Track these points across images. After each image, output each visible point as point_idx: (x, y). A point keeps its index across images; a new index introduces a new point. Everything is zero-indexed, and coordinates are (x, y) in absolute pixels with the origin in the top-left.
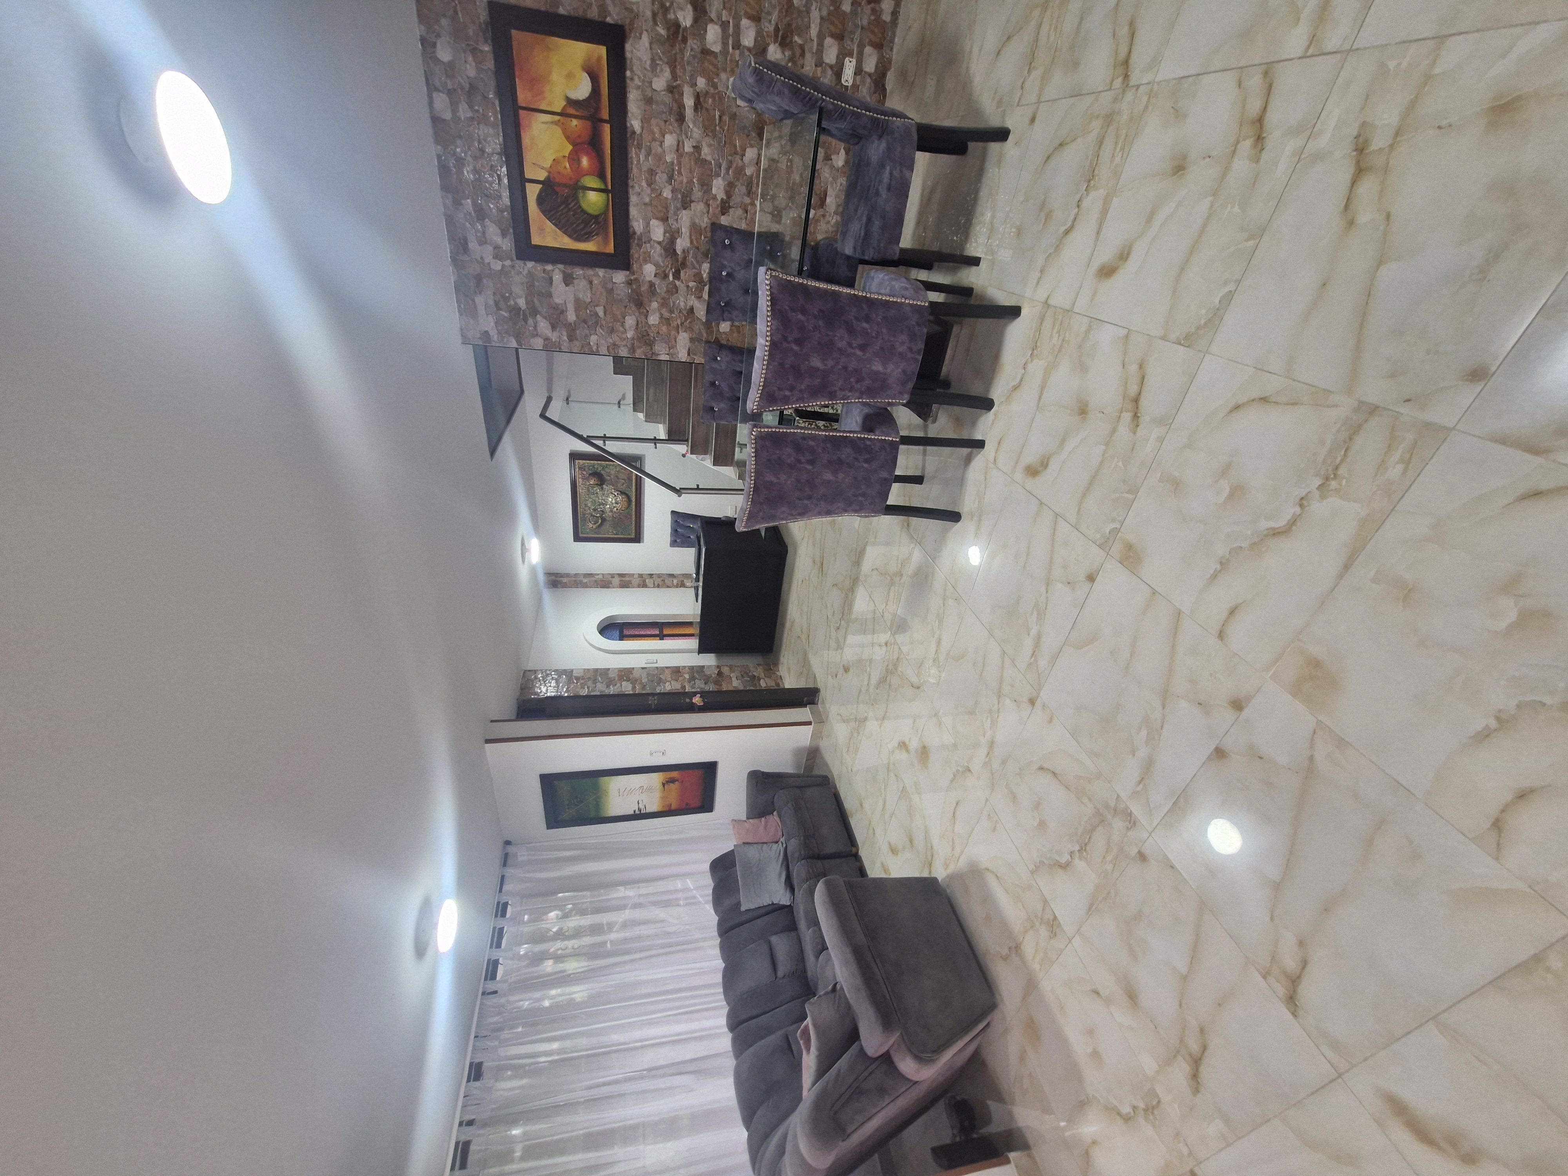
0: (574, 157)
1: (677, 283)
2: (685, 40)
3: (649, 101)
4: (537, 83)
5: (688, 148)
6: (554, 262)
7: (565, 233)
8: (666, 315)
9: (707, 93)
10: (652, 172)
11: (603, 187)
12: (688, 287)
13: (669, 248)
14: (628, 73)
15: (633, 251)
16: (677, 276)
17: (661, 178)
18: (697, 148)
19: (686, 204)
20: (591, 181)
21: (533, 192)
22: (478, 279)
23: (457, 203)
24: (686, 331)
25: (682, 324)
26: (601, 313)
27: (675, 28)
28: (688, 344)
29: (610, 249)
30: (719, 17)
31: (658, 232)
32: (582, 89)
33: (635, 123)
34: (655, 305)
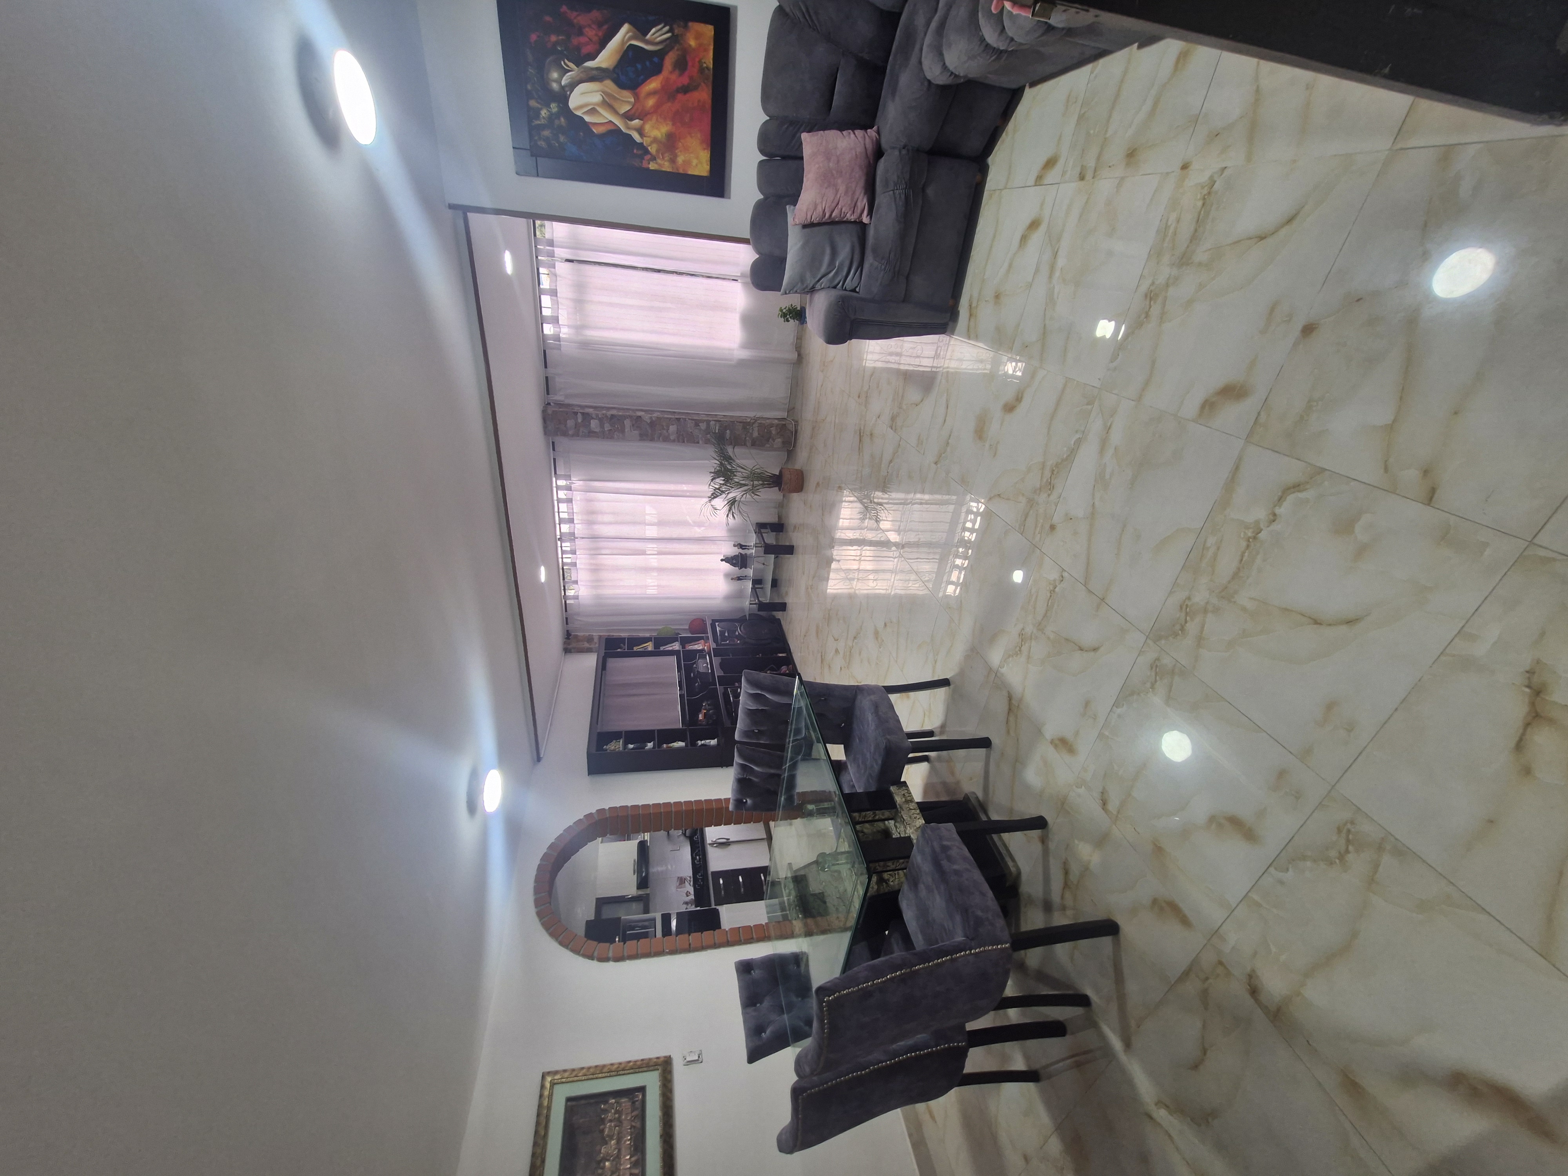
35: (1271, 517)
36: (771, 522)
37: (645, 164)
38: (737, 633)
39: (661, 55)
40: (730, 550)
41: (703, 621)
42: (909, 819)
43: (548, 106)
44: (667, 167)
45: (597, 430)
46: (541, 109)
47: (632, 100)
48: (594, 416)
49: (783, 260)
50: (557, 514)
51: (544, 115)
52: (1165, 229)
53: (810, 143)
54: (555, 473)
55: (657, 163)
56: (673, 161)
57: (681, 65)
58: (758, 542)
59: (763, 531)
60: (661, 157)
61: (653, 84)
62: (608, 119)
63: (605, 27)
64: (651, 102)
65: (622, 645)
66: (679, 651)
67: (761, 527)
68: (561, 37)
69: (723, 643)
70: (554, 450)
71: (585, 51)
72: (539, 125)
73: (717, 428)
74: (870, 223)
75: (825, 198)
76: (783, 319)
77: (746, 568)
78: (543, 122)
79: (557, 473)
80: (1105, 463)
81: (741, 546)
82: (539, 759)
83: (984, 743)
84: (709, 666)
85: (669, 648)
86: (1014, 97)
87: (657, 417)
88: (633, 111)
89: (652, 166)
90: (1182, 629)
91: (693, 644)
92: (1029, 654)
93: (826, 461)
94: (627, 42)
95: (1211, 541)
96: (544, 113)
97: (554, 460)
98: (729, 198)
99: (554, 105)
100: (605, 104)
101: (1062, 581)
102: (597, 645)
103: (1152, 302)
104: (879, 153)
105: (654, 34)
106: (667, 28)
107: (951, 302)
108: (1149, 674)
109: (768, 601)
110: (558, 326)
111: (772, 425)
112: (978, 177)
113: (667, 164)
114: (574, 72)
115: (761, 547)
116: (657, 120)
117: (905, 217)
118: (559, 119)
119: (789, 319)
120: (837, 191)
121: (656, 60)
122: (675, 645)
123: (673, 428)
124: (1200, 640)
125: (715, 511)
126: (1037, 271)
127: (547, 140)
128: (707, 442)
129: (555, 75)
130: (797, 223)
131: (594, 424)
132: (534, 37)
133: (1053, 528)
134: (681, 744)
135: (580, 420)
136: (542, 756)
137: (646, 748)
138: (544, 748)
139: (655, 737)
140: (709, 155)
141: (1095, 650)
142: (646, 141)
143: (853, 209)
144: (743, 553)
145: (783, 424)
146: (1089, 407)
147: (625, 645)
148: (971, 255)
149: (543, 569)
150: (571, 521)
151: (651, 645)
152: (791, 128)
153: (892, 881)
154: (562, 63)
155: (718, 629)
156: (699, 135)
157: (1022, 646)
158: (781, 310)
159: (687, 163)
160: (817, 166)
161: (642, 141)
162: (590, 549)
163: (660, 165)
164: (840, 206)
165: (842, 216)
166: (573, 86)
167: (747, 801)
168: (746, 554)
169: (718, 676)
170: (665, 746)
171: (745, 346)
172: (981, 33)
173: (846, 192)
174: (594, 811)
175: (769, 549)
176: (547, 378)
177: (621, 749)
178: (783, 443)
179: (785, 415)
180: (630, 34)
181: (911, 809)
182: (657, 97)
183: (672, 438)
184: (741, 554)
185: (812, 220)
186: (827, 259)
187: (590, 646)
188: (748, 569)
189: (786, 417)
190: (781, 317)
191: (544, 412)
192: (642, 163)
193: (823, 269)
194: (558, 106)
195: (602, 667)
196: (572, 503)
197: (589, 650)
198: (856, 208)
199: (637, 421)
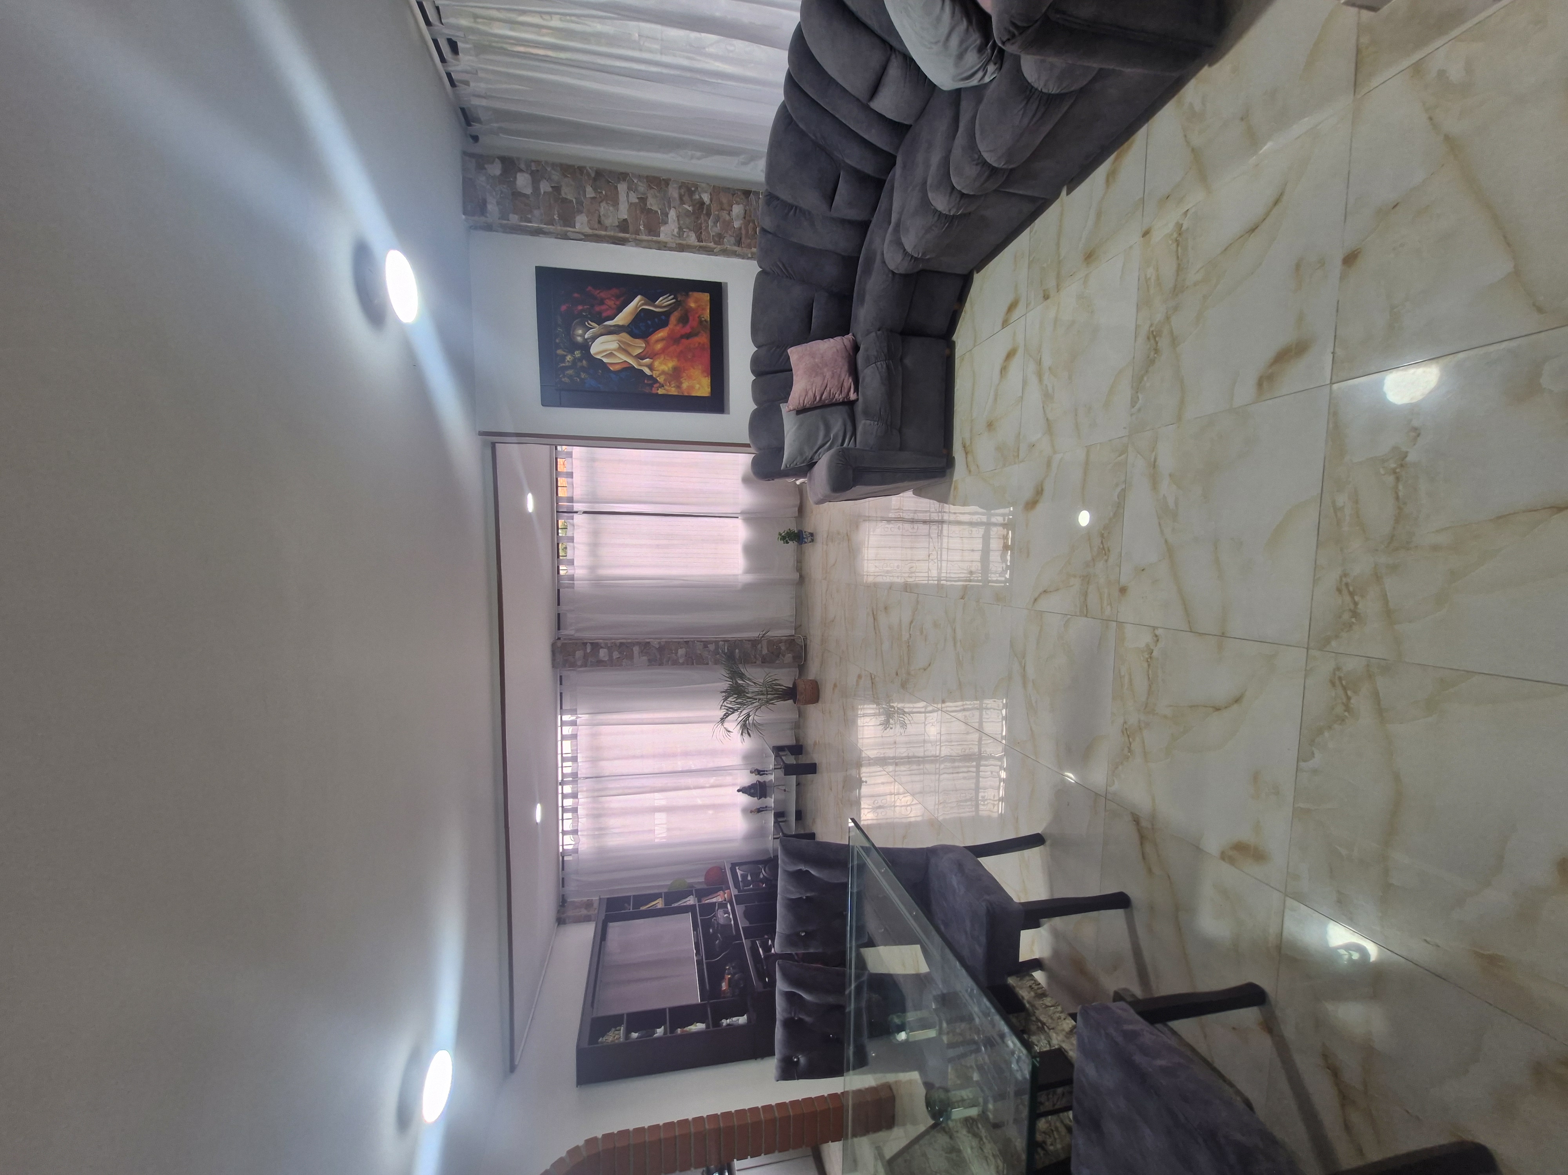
35: (1413, 434)
36: (788, 745)
37: (654, 391)
38: (762, 876)
39: (667, 314)
40: (746, 779)
41: (720, 870)
42: (1050, 1021)
43: (572, 353)
44: (673, 391)
45: (606, 659)
46: (566, 355)
47: (644, 345)
48: (603, 645)
49: (781, 449)
50: (560, 770)
51: (568, 359)
52: (1146, 282)
53: (795, 354)
54: (561, 708)
55: (665, 389)
56: (679, 387)
57: (684, 319)
58: (776, 763)
59: (781, 753)
60: (668, 384)
61: (662, 334)
62: (623, 360)
63: (622, 299)
64: (659, 346)
65: (626, 905)
66: (694, 906)
67: (778, 750)
68: (585, 307)
69: (745, 888)
70: (561, 684)
71: (604, 315)
72: (563, 367)
73: (726, 647)
74: (858, 399)
75: (814, 385)
76: (782, 541)
77: (765, 797)
78: (567, 364)
79: (563, 708)
80: (1164, 495)
81: (759, 772)
82: (512, 1068)
83: (1119, 901)
84: (731, 916)
85: (681, 903)
86: (966, 281)
87: (666, 642)
88: (645, 353)
89: (661, 391)
90: (1355, 614)
91: (710, 897)
92: (1144, 749)
93: (841, 658)
94: (639, 307)
95: (1342, 499)
96: (569, 358)
97: (561, 694)
98: (729, 413)
99: (577, 352)
100: (621, 349)
101: (1158, 640)
102: (596, 911)
103: (1157, 339)
104: (856, 348)
105: (661, 301)
106: (672, 296)
107: (945, 452)
108: (1333, 695)
109: (793, 833)
110: (573, 568)
111: (780, 641)
112: (947, 351)
113: (673, 389)
114: (596, 328)
115: (781, 768)
116: (665, 358)
117: (889, 380)
118: (582, 362)
119: (789, 541)
120: (824, 377)
121: (663, 317)
122: (690, 900)
123: (681, 652)
124: (1389, 615)
125: (728, 733)
126: (1025, 382)
127: (570, 377)
128: (716, 662)
129: (580, 332)
130: (792, 409)
131: (603, 654)
132: (564, 308)
133: (1123, 590)
134: (699, 1026)
135: (588, 650)
136: (516, 1063)
137: (655, 1035)
138: (520, 1053)
139: (666, 1021)
140: (709, 381)
141: (1237, 700)
142: (655, 374)
143: (840, 389)
144: (762, 781)
145: (792, 639)
146: (1123, 457)
147: (630, 905)
148: (955, 409)
149: (539, 807)
150: (574, 759)
151: (661, 902)
152: (778, 350)
153: (1052, 1145)
154: (586, 323)
155: (739, 873)
156: (700, 367)
157: (1130, 744)
158: (780, 534)
159: (691, 388)
160: (804, 364)
161: (651, 374)
162: (594, 790)
163: (667, 391)
164: (828, 389)
165: (831, 397)
166: (594, 338)
167: (798, 1059)
168: (765, 782)
169: (742, 928)
170: (679, 1031)
171: (747, 571)
172: (933, 207)
173: (833, 377)
174: (581, 1142)
175: (789, 770)
176: (559, 614)
177: (622, 1040)
178: (794, 658)
179: (793, 632)
180: (643, 302)
181: (1047, 1006)
182: (665, 342)
183: (681, 661)
184: (759, 782)
185: (805, 404)
186: (821, 434)
187: (589, 913)
188: (768, 798)
189: (794, 634)
190: (781, 540)
191: (553, 645)
192: (652, 390)
193: (820, 442)
194: (581, 353)
195: (602, 936)
196: (577, 739)
197: (587, 919)
198: (843, 388)
199: (645, 646)
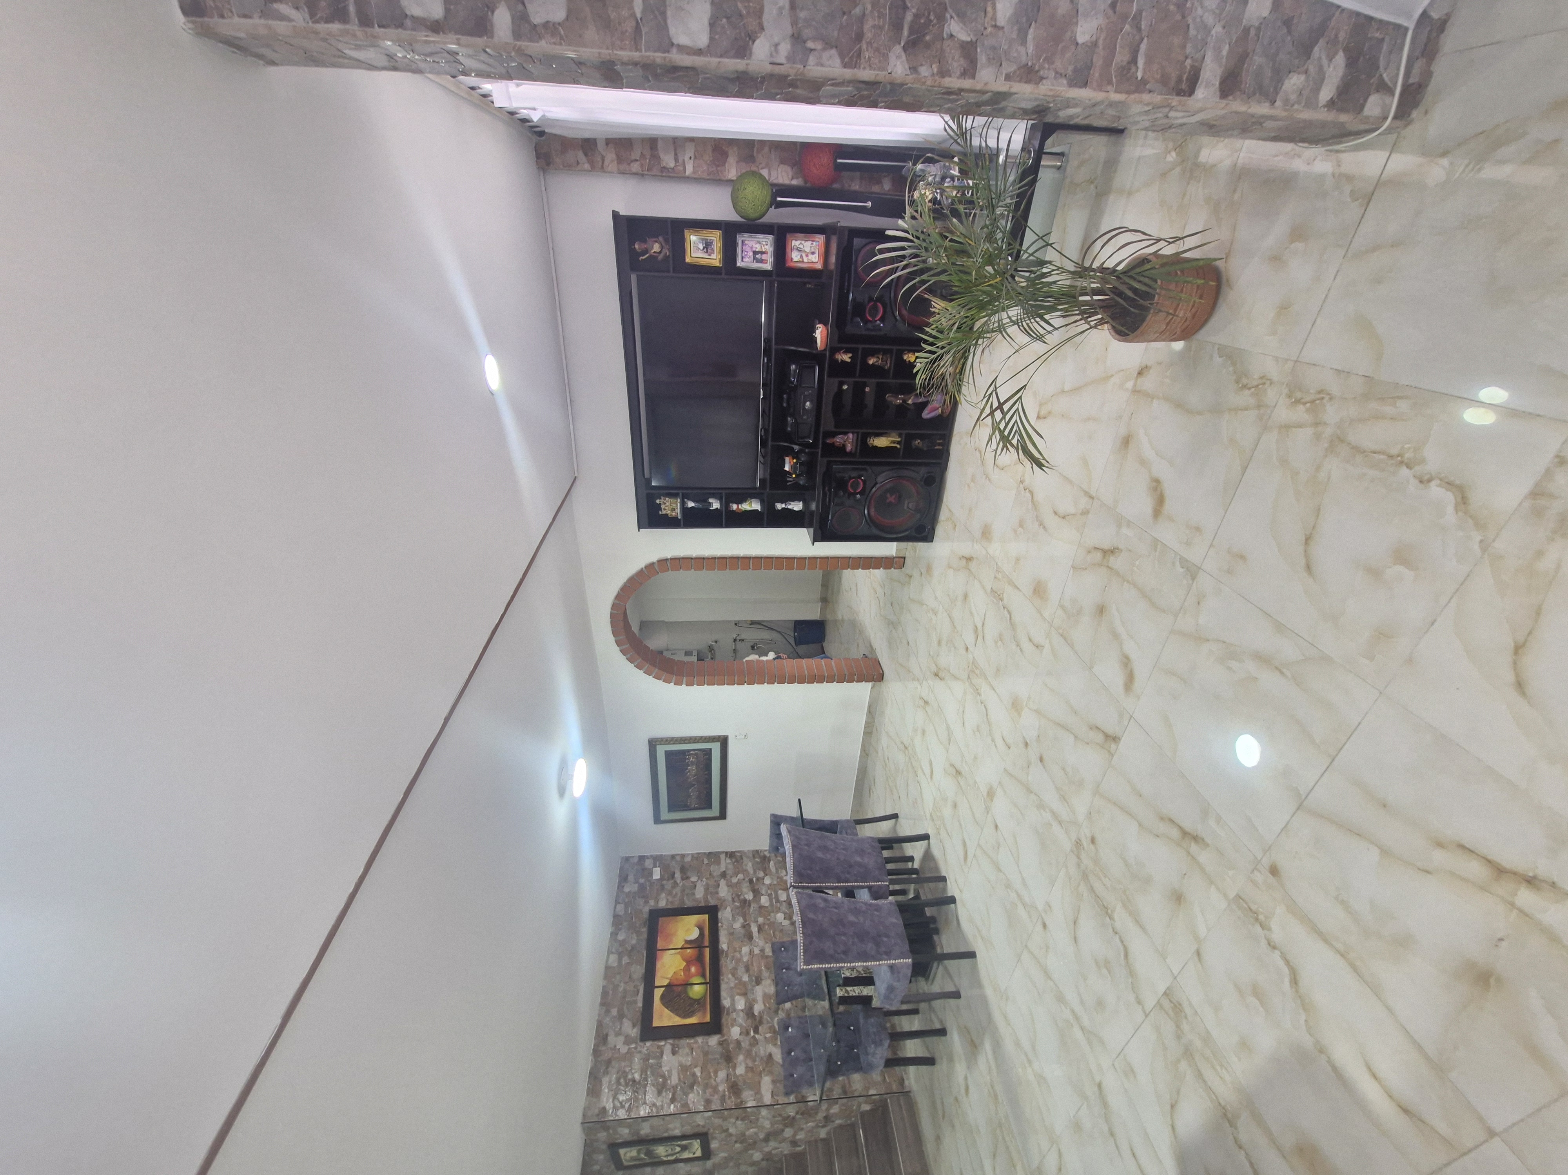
0: (687, 969)
1: (757, 1036)
2: (750, 906)
3: (732, 934)
4: (668, 937)
5: (756, 951)
6: (665, 1038)
7: (677, 1015)
8: (750, 1065)
9: (764, 924)
10: (735, 969)
11: (703, 981)
12: (766, 1038)
13: (749, 1012)
14: (720, 924)
15: (724, 1020)
16: (756, 1031)
17: (741, 970)
18: (762, 951)
19: (758, 981)
20: (697, 980)
21: (658, 993)
22: (609, 1062)
23: (608, 1011)
24: (767, 1075)
25: (764, 1070)
26: (699, 1074)
27: (745, 903)
28: (771, 1087)
29: (708, 1019)
30: (767, 892)
31: (741, 1004)
32: (695, 934)
33: (724, 946)
34: (741, 1058)
